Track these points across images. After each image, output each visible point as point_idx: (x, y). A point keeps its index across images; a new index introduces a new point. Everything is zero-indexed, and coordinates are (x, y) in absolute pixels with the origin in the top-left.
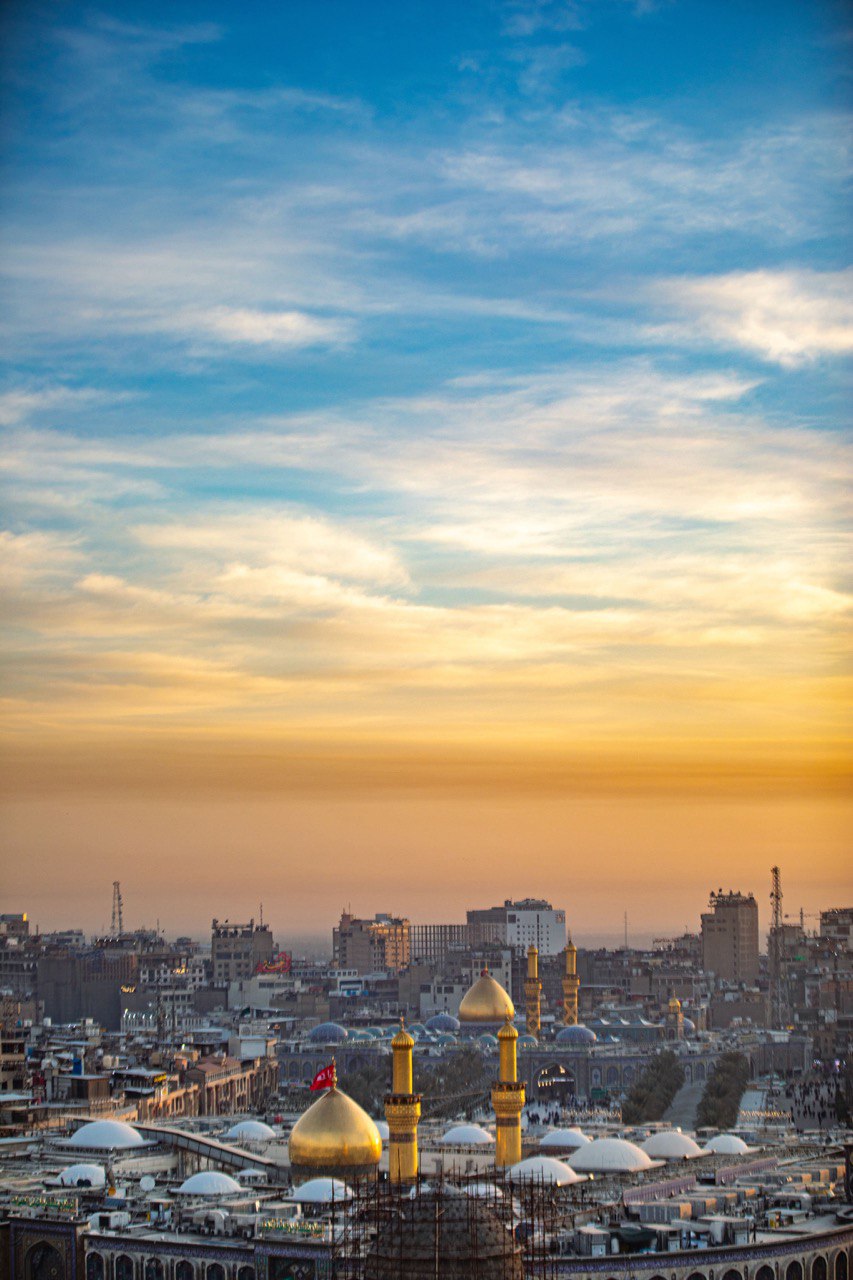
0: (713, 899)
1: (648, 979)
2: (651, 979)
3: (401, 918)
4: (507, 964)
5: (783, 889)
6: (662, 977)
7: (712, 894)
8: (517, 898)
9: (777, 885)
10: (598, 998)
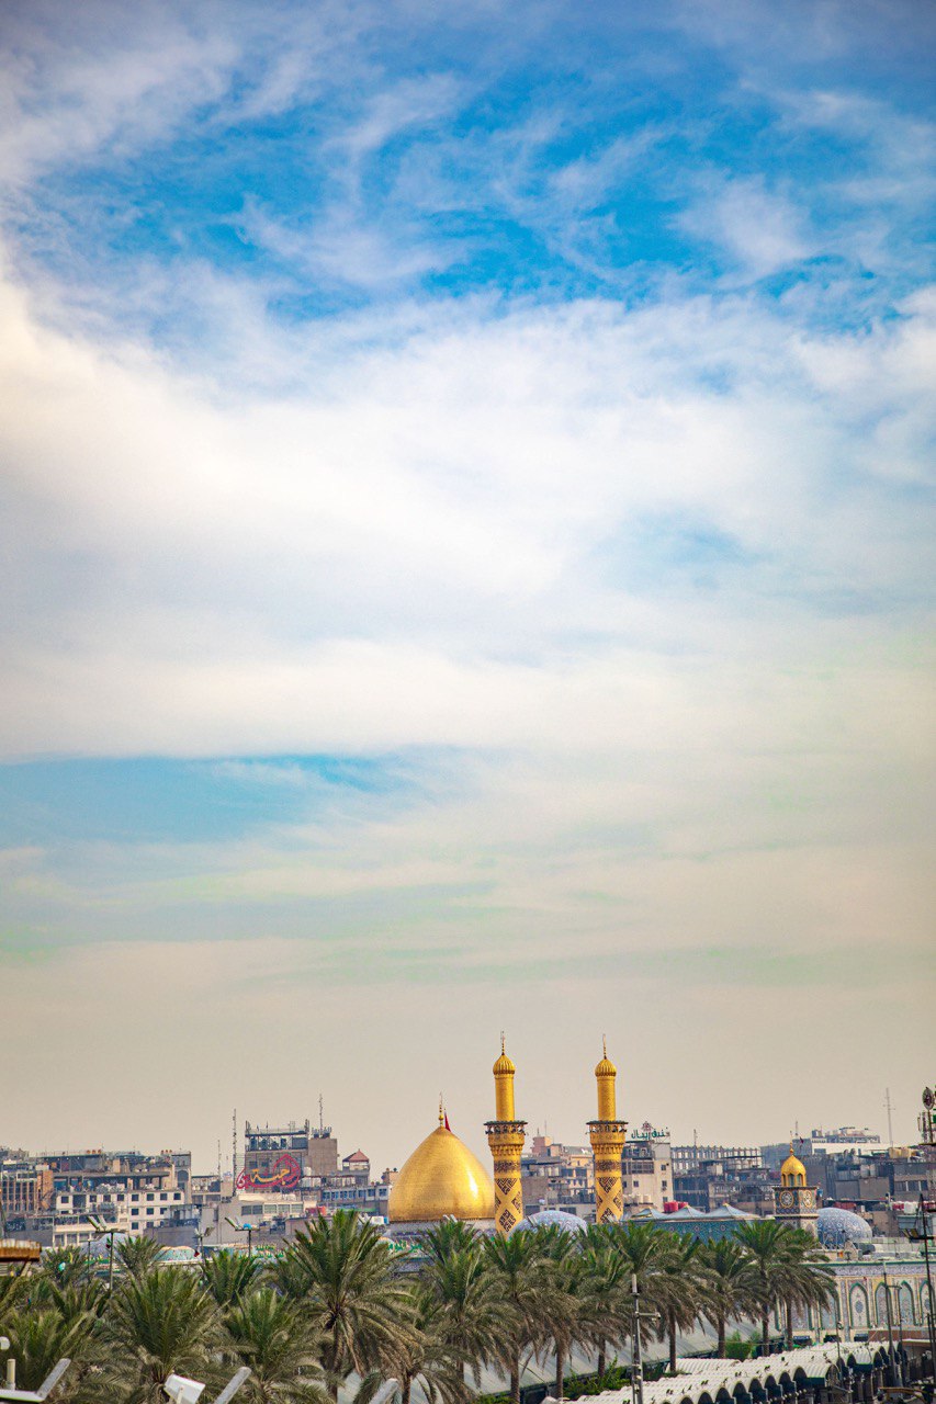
1: (886, 1181)
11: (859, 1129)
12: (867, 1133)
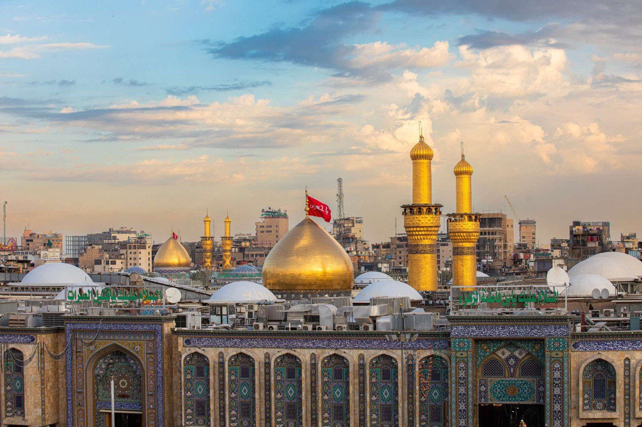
0: (263, 213)
1: (242, 253)
2: (244, 254)
3: (58, 233)
4: (149, 247)
5: (344, 191)
6: (251, 253)
7: (263, 211)
8: (117, 228)
9: (341, 189)
10: (221, 262)
11: (128, 228)
12: (132, 230)
